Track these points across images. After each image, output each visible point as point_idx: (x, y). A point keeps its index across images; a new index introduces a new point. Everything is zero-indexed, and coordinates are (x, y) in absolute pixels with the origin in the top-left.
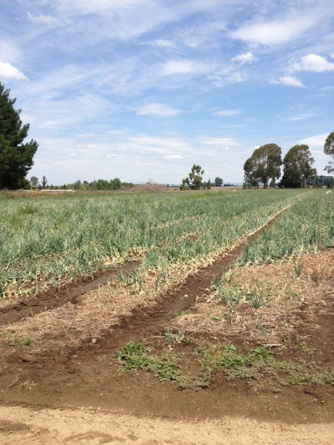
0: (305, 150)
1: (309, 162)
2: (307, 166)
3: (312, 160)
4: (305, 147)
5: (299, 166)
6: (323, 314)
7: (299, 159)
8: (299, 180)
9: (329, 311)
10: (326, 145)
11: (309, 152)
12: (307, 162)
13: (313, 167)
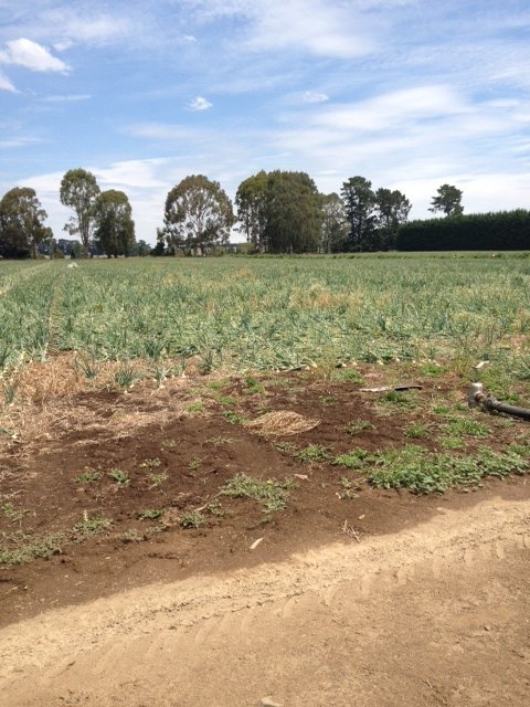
0: (31, 197)
1: (39, 217)
2: (36, 223)
3: (43, 213)
4: (31, 193)
5: (22, 223)
6: (46, 454)
7: (22, 212)
8: (26, 246)
9: (55, 448)
10: (62, 190)
11: (36, 201)
12: (35, 217)
13: (46, 224)
